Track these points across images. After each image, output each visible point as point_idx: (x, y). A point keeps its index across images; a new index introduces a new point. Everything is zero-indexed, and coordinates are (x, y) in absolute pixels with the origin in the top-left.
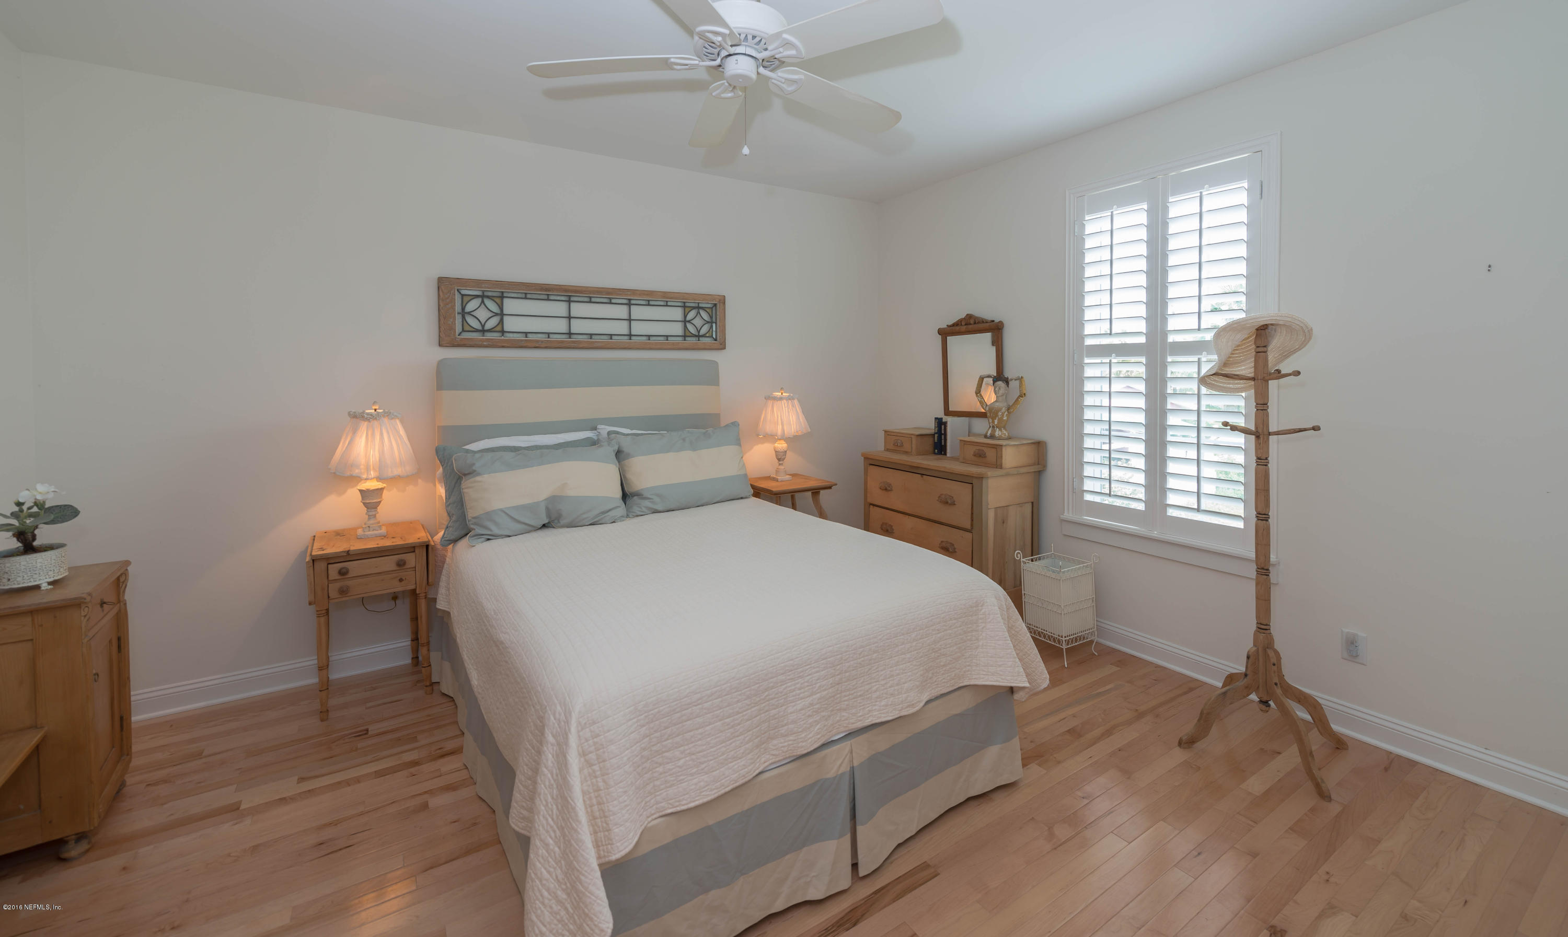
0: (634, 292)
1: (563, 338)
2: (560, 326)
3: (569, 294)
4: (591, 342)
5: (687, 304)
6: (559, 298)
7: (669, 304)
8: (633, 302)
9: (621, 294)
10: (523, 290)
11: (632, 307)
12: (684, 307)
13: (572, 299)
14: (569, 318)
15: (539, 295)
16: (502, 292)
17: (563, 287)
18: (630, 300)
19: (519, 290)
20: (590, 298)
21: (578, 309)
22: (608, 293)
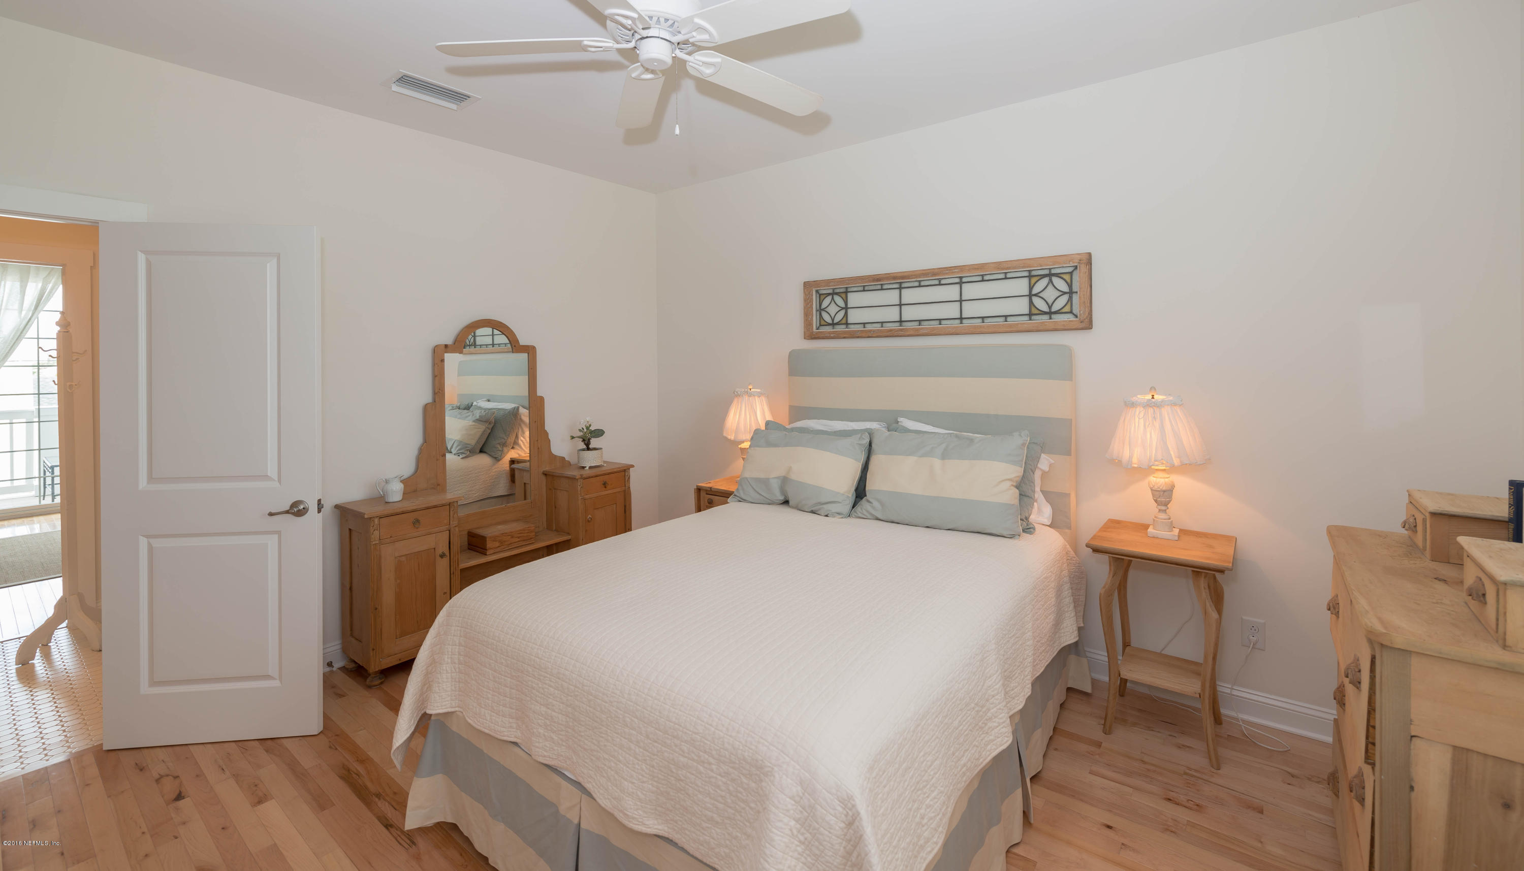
0: (961, 268)
1: (895, 326)
2: (892, 314)
3: (900, 281)
4: (921, 328)
5: (1034, 273)
6: (891, 286)
7: (1009, 275)
8: (964, 280)
9: (947, 273)
10: (859, 283)
11: (964, 285)
12: (1030, 277)
13: (904, 285)
14: (900, 305)
15: (874, 286)
16: (847, 288)
17: (892, 275)
18: (961, 278)
19: (856, 284)
20: (920, 281)
21: (909, 295)
22: (934, 274)
